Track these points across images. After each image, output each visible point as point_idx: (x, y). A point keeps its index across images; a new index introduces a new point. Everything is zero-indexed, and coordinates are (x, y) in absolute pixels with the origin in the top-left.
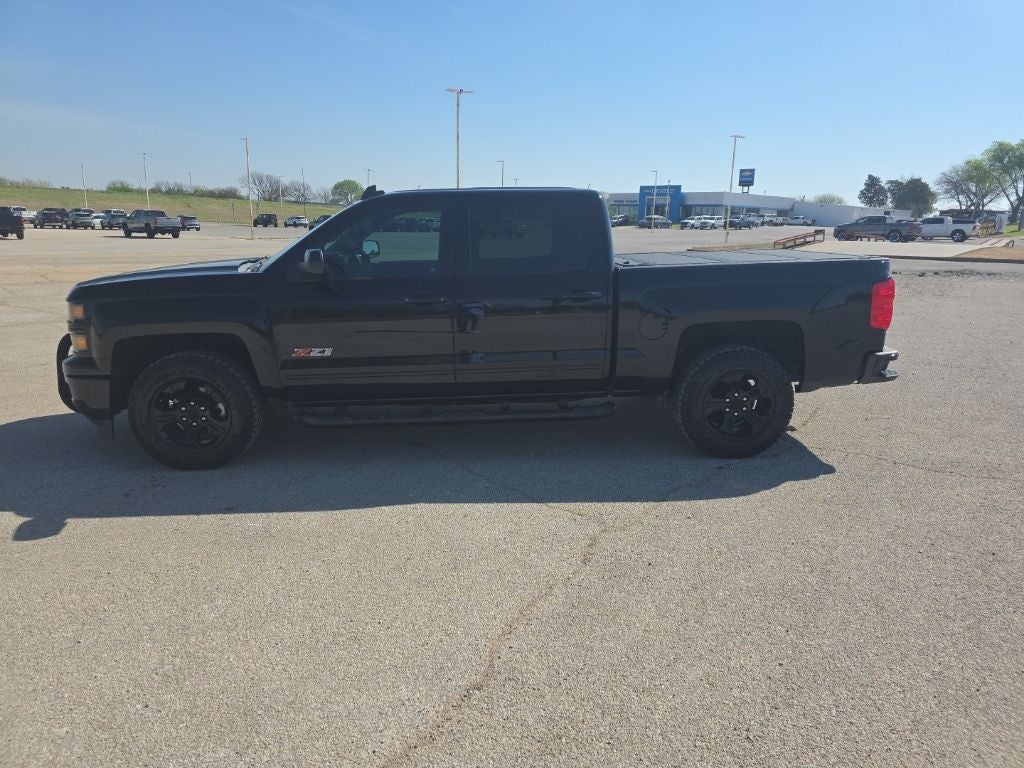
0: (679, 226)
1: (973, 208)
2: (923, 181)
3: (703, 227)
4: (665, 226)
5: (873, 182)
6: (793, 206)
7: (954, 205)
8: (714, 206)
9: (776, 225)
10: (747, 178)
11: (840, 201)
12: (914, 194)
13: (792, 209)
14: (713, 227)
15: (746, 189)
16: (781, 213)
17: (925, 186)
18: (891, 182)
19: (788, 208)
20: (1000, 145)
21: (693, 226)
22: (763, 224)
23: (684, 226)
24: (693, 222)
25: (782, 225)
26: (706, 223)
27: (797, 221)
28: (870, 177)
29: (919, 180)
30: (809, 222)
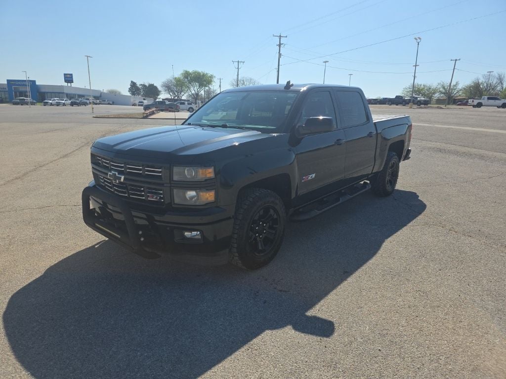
0: (43, 104)
1: (176, 98)
2: (155, 85)
3: (58, 104)
4: (32, 104)
5: (133, 84)
6: (101, 94)
7: (168, 96)
8: (59, 93)
9: (96, 104)
10: (69, 78)
11: (120, 93)
12: (151, 91)
13: (101, 96)
14: (64, 105)
15: (69, 84)
16: (96, 98)
17: (156, 88)
18: (142, 85)
19: (99, 95)
20: (186, 71)
21: (51, 104)
22: (90, 103)
23: (46, 104)
24: (51, 101)
25: (99, 104)
26: (60, 102)
27: (105, 102)
28: (132, 82)
29: (153, 85)
30: (111, 103)
